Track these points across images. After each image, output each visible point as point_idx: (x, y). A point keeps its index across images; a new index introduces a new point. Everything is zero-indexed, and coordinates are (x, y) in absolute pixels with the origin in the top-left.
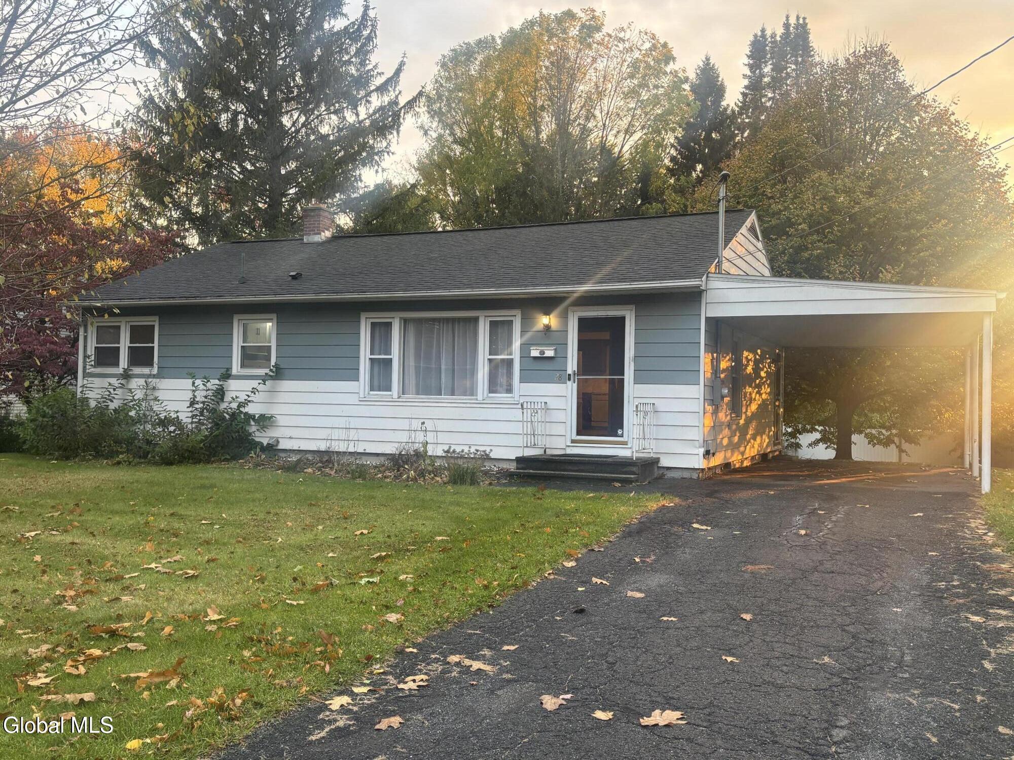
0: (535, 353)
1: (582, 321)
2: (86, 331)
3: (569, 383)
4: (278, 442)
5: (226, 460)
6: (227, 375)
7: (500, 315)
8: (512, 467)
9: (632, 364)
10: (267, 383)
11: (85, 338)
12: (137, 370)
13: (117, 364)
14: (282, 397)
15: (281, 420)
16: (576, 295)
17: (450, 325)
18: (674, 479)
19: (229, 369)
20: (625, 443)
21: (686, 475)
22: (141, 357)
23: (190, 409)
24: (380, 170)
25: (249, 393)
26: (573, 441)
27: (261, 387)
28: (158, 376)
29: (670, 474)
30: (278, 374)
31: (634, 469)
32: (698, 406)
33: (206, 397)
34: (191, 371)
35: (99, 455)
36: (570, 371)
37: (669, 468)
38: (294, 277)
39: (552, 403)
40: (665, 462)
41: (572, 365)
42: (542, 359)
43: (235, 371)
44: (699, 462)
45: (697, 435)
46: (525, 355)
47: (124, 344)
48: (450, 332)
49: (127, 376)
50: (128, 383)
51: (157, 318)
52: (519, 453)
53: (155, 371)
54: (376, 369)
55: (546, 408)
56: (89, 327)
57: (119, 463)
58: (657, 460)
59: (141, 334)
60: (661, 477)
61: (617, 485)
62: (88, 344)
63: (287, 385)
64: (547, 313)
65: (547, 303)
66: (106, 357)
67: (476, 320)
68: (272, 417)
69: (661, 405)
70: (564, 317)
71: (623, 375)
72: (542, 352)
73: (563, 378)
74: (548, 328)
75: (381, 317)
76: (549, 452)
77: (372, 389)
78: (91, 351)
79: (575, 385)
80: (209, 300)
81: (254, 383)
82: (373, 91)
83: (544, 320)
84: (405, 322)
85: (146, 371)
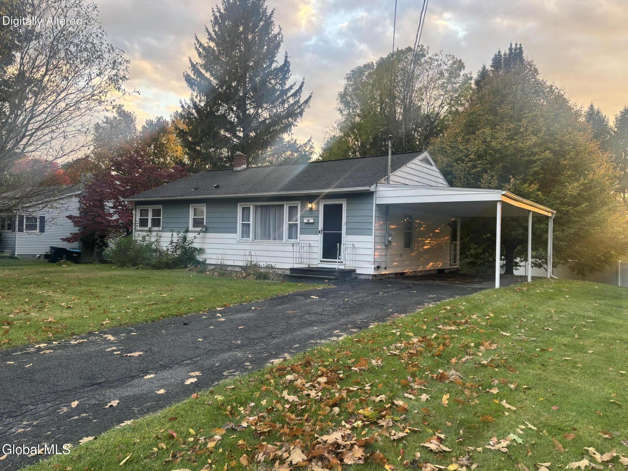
0: (305, 221)
1: (325, 206)
2: (136, 212)
3: (320, 235)
4: (206, 260)
5: (182, 268)
6: (187, 231)
7: (293, 203)
8: (288, 273)
9: (345, 226)
10: (200, 234)
11: (136, 214)
12: (154, 229)
13: (147, 226)
14: (207, 241)
15: (208, 251)
16: (324, 194)
17: (274, 208)
18: (361, 279)
19: (188, 228)
20: (342, 262)
21: (366, 277)
22: (156, 223)
23: (171, 246)
24: (290, 134)
25: (193, 239)
26: (321, 261)
27: (198, 236)
28: (162, 231)
29: (360, 277)
30: (207, 230)
31: (336, 274)
32: (372, 245)
33: (178, 240)
34: (172, 229)
35: (134, 265)
36: (320, 229)
37: (360, 274)
38: (216, 187)
39: (313, 244)
40: (358, 271)
41: (321, 226)
42: (308, 223)
43: (190, 229)
44: (372, 272)
45: (371, 259)
46: (302, 222)
47: (150, 217)
48: (274, 211)
49: (150, 231)
50: (151, 234)
51: (161, 206)
52: (291, 266)
53: (161, 229)
54: (245, 228)
55: (310, 246)
56: (137, 210)
57: (138, 268)
58: (355, 271)
59: (156, 213)
60: (357, 278)
61: (326, 281)
62: (137, 217)
63: (209, 235)
64: (311, 203)
65: (311, 198)
66: (144, 223)
67: (283, 206)
68: (203, 249)
69: (357, 245)
70: (318, 204)
71: (341, 230)
72: (308, 220)
73: (316, 233)
74: (311, 209)
75: (246, 205)
76: (311, 266)
77: (243, 237)
78: (138, 219)
79: (322, 236)
80: (178, 198)
81: (196, 234)
82: (290, 96)
83: (310, 206)
84: (256, 207)
85: (157, 229)
